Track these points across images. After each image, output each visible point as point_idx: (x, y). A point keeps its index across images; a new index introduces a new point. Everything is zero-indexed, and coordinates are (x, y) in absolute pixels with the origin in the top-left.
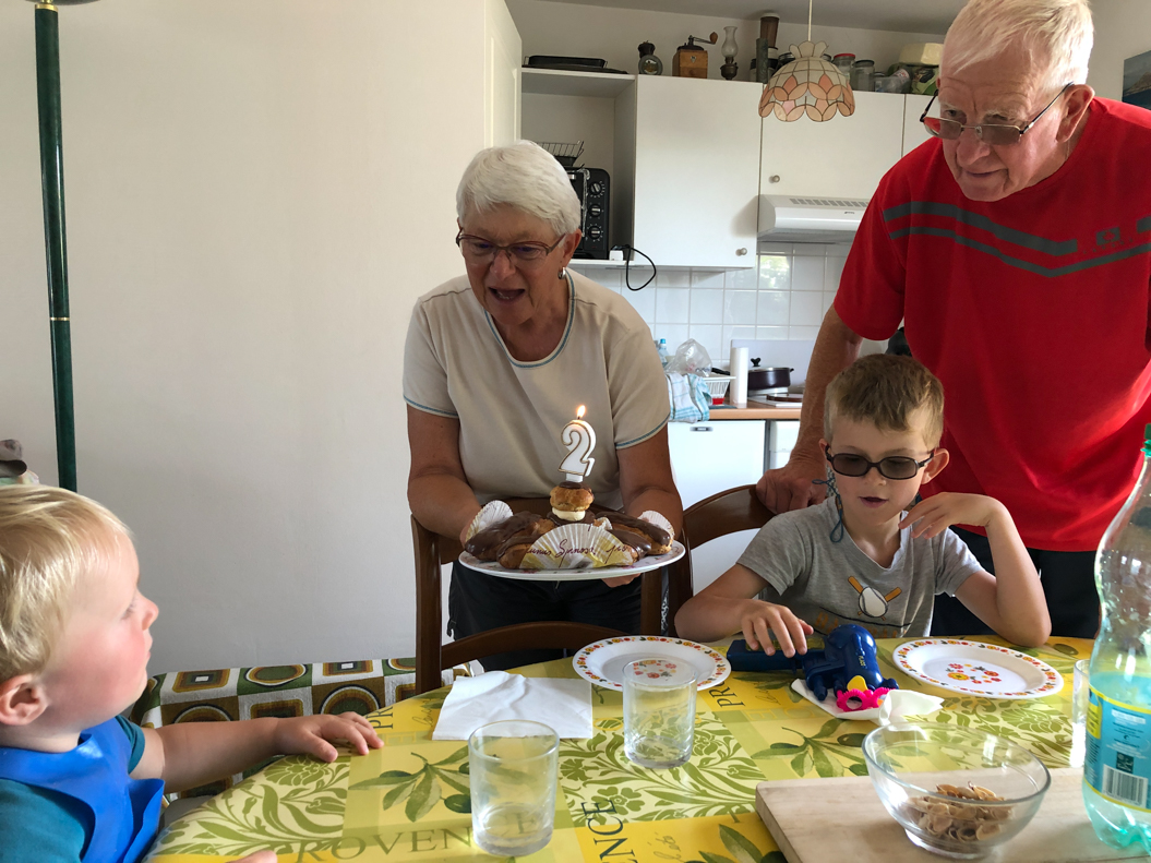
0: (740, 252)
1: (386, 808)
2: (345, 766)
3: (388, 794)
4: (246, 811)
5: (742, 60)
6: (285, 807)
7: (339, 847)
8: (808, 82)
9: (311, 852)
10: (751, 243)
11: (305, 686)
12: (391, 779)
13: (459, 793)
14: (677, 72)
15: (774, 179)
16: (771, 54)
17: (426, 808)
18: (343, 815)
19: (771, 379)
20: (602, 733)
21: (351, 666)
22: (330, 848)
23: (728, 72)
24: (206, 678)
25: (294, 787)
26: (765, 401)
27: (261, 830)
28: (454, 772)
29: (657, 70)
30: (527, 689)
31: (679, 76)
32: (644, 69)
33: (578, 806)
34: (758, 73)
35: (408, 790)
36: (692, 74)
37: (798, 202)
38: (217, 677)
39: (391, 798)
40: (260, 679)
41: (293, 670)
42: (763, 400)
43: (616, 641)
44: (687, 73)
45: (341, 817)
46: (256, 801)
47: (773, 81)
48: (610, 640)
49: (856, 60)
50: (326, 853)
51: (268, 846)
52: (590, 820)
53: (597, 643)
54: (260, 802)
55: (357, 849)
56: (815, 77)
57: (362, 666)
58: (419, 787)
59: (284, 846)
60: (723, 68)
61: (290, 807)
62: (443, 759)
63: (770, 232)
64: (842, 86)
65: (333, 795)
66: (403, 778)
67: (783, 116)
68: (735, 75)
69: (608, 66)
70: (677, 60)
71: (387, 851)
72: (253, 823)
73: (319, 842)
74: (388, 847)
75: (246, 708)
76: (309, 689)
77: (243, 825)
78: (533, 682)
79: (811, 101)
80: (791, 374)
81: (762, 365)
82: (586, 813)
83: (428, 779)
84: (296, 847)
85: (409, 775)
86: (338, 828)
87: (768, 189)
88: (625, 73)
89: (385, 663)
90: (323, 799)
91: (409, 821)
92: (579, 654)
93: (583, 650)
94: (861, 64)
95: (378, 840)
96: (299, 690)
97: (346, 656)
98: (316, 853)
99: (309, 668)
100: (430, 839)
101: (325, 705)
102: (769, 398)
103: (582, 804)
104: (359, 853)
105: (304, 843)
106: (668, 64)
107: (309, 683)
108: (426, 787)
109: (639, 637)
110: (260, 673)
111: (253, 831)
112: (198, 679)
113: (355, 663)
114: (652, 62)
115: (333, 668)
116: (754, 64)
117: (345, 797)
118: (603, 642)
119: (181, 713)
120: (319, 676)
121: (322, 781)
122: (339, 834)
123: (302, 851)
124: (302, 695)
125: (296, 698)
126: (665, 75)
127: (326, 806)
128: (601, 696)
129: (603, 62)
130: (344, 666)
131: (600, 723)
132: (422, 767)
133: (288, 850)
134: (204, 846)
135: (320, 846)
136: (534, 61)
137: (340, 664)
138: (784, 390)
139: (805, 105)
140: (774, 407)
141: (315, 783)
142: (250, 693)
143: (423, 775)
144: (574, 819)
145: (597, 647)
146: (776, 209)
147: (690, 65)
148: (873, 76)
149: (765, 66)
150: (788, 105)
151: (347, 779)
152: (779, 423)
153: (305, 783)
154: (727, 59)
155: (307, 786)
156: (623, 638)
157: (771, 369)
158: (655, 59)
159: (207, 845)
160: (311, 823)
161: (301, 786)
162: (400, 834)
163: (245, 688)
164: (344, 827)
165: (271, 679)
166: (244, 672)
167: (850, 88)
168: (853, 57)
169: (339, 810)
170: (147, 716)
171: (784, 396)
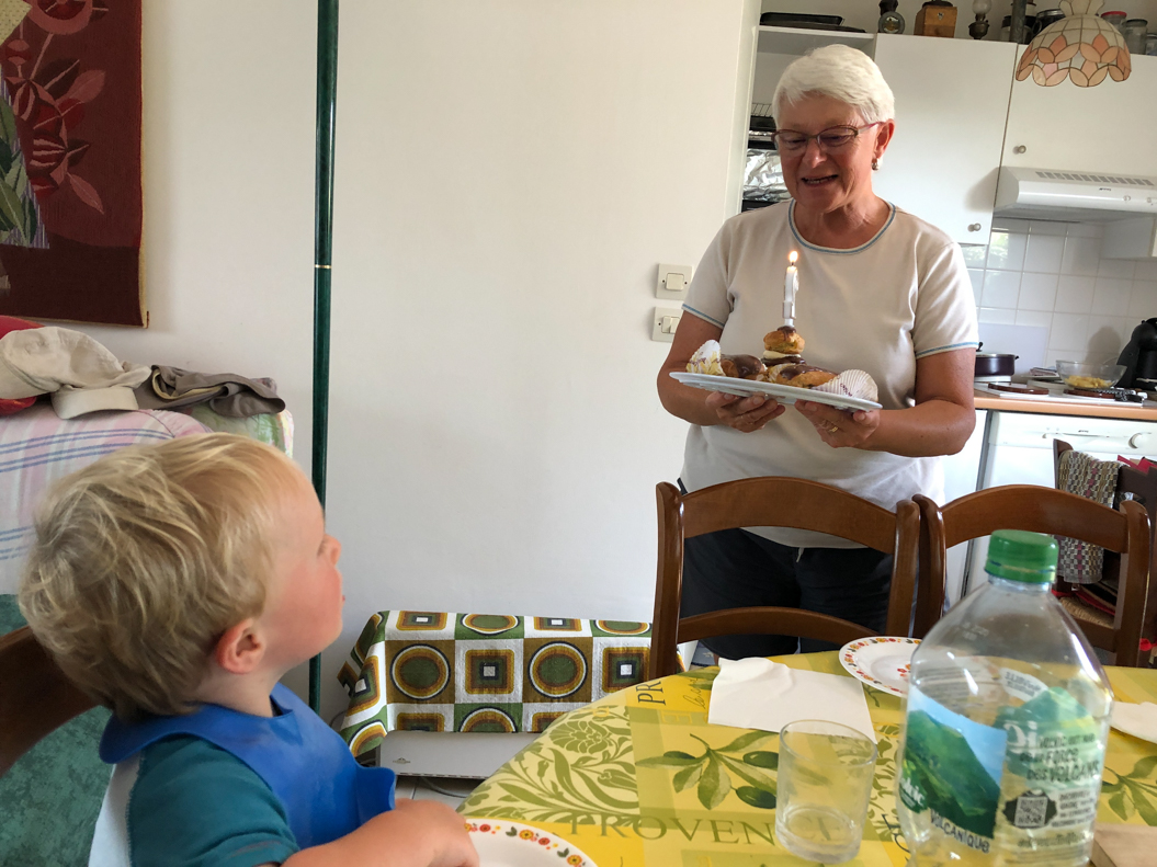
0: (973, 228)
1: (678, 790)
2: (627, 739)
3: (676, 776)
4: (541, 773)
5: (994, 19)
6: (577, 775)
7: (640, 826)
8: (1080, 43)
9: (613, 826)
10: (985, 218)
11: (517, 637)
12: (677, 760)
13: (748, 784)
14: (920, 30)
15: (1019, 150)
16: (1030, 11)
17: (720, 797)
18: (636, 792)
19: (994, 366)
20: (886, 739)
21: (560, 622)
22: (632, 825)
23: (976, 32)
24: (426, 620)
25: (581, 755)
26: (986, 389)
27: (559, 796)
28: (739, 761)
29: (899, 28)
30: (794, 682)
31: (922, 34)
32: (883, 27)
33: (878, 817)
34: (1011, 32)
35: (696, 775)
36: (938, 33)
37: (1045, 175)
38: (436, 619)
39: (680, 780)
40: (476, 626)
41: (505, 620)
42: (984, 387)
43: (881, 641)
44: (931, 32)
45: (634, 794)
46: (548, 765)
47: (1037, 41)
48: (874, 638)
49: (1128, 18)
50: (628, 829)
51: (569, 814)
52: (896, 835)
53: (861, 640)
54: (552, 766)
55: (659, 831)
56: (1088, 37)
57: (570, 624)
58: (707, 772)
59: (585, 817)
60: (972, 27)
61: (582, 775)
62: (724, 745)
63: (1011, 207)
64: (1119, 48)
65: (620, 768)
66: (688, 760)
67: (1041, 80)
68: (985, 33)
69: (843, 24)
70: (921, 18)
71: (690, 838)
72: (550, 787)
73: (618, 816)
74: (690, 833)
75: (462, 652)
76: (521, 641)
77: (540, 789)
78: (799, 673)
79: (1077, 63)
80: (1016, 361)
81: (985, 351)
82: (891, 827)
83: (713, 764)
84: (597, 819)
85: (693, 758)
86: (634, 805)
87: (1011, 160)
88: (864, 32)
89: (593, 623)
90: (613, 771)
91: (706, 809)
92: (845, 650)
93: (847, 646)
94: (1131, 24)
95: (677, 824)
96: (512, 641)
97: (557, 613)
98: (618, 827)
99: (520, 620)
100: (730, 831)
101: (535, 658)
102: (991, 386)
103: (883, 816)
104: (660, 836)
105: (605, 816)
106: (910, 22)
107: (521, 635)
108: (712, 772)
109: (905, 639)
110: (475, 619)
111: (551, 796)
112: (419, 620)
113: (564, 620)
114: (893, 19)
115: (544, 623)
116: (1007, 21)
117: (633, 773)
118: (867, 640)
119: (402, 650)
120: (531, 631)
121: (607, 752)
122: (636, 811)
123: (604, 824)
124: (514, 646)
125: (508, 648)
126: (907, 34)
127: (616, 779)
128: (874, 698)
129: (840, 19)
130: (554, 622)
131: (880, 728)
132: (705, 751)
133: (590, 821)
134: (510, 810)
135: (620, 822)
136: (766, 19)
137: (550, 620)
138: (1008, 378)
139: (1070, 68)
140: (998, 397)
141: (601, 753)
142: (466, 638)
143: (708, 760)
144: (879, 831)
145: (861, 644)
146: (1021, 183)
147: (936, 23)
148: (1144, 37)
149: (1021, 24)
150: (1051, 68)
151: (631, 753)
152: (1002, 414)
153: (592, 751)
154: (977, 17)
155: (594, 755)
156: (888, 638)
157: (994, 355)
158: (898, 17)
159: (513, 809)
160: (607, 796)
161: (588, 754)
162: (699, 821)
163: (461, 634)
164: (641, 805)
165: (486, 628)
166: (460, 617)
167: (1127, 51)
168: (1124, 15)
169: (631, 786)
170: (373, 649)
171: (1006, 385)
